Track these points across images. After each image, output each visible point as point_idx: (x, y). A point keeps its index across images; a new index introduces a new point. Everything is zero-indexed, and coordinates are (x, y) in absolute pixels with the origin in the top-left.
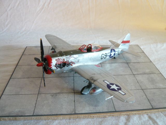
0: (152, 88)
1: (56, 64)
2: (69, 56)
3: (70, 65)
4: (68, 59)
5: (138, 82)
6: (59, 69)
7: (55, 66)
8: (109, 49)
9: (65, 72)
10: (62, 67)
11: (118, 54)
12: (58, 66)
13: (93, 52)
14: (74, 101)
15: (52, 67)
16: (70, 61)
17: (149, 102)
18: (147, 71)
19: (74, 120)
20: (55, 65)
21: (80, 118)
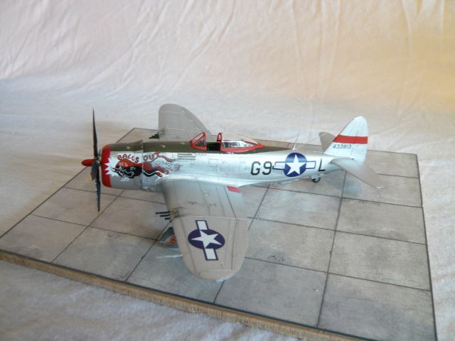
0: (363, 276)
1: (117, 166)
2: (153, 153)
3: (156, 173)
4: (149, 160)
5: (331, 252)
6: (126, 179)
7: (116, 170)
8: (285, 151)
9: (146, 188)
10: (134, 176)
11: (320, 170)
12: (121, 172)
13: (225, 153)
14: (142, 258)
15: (108, 171)
16: (154, 165)
17: (318, 309)
18: (384, 229)
19: (121, 297)
20: (114, 167)
21: (134, 296)
